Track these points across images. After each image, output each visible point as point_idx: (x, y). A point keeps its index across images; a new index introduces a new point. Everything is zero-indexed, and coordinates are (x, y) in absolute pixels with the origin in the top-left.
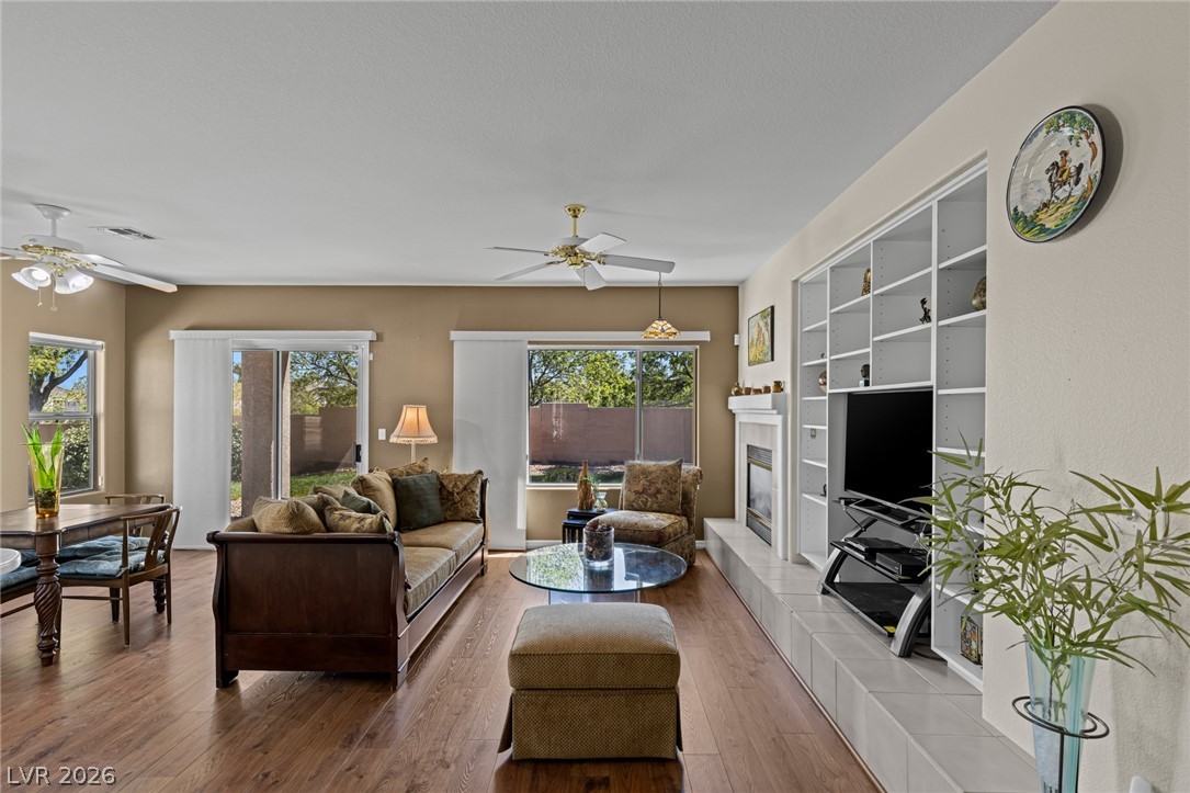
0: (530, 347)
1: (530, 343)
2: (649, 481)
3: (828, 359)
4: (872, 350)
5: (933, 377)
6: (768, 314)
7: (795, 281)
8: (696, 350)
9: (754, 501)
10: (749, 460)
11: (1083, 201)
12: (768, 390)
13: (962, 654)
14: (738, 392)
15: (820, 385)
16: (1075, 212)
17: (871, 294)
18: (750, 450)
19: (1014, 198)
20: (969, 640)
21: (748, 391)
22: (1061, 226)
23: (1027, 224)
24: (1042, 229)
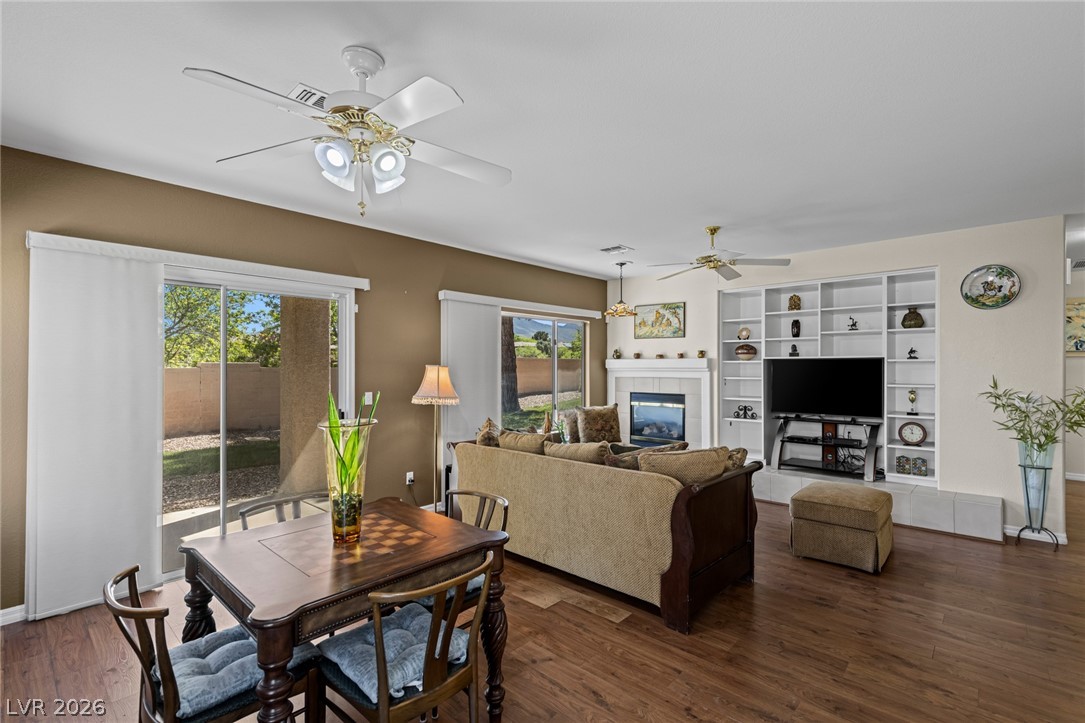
0: (504, 313)
1: (503, 309)
2: (605, 421)
3: (763, 340)
4: (819, 338)
5: (883, 354)
6: (678, 307)
7: (719, 291)
8: (585, 324)
9: (642, 430)
10: (633, 403)
11: (1008, 299)
12: (682, 356)
13: (898, 472)
14: (618, 356)
15: (737, 354)
16: (1003, 302)
17: (819, 310)
18: (635, 396)
19: (966, 289)
20: (902, 465)
21: (638, 356)
22: (996, 305)
23: (974, 301)
24: (984, 304)
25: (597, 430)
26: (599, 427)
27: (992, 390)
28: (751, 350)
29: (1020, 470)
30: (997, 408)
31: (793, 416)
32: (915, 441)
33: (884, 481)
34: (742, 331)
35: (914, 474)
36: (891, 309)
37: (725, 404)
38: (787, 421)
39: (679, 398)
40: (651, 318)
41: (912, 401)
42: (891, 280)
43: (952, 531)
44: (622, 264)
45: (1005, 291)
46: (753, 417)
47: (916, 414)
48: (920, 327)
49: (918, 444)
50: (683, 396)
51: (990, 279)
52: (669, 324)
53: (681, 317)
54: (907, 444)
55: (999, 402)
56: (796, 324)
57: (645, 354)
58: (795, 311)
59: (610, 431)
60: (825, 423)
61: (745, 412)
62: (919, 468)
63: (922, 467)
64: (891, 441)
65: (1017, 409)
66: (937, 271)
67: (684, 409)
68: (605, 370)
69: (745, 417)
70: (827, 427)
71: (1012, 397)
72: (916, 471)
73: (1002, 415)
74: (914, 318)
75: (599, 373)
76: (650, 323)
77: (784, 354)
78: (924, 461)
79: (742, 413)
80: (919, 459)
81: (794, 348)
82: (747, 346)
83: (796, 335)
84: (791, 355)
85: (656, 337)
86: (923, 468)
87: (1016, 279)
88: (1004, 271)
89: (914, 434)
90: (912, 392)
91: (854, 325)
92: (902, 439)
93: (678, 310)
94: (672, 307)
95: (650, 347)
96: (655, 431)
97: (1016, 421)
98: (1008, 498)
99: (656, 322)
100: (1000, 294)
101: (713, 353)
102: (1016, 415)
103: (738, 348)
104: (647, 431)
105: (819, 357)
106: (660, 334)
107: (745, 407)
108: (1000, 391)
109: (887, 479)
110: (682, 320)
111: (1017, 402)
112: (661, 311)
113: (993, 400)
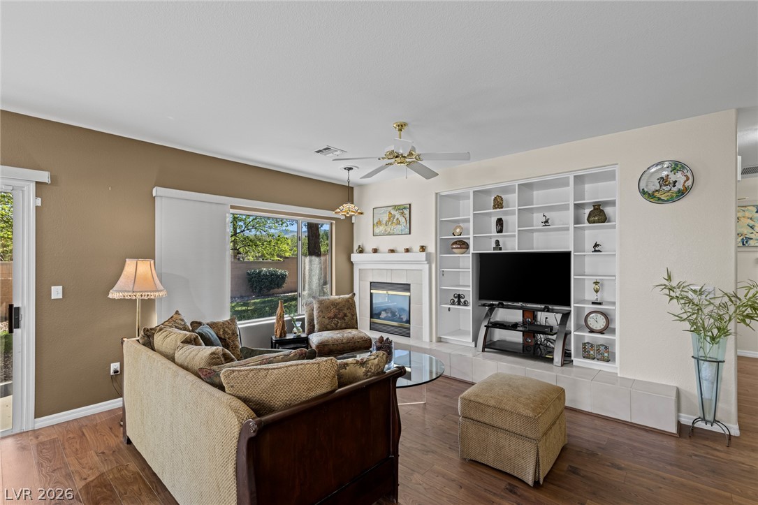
0: (232, 211)
1: (232, 207)
2: (338, 309)
3: (471, 236)
4: (516, 233)
5: (570, 247)
6: (405, 208)
7: (437, 194)
8: (331, 224)
9: (380, 314)
10: (372, 291)
11: (682, 194)
12: (407, 250)
13: (584, 357)
14: (361, 251)
15: (453, 248)
16: (677, 196)
17: (516, 208)
18: (374, 285)
19: (643, 185)
20: (588, 351)
21: (375, 251)
22: (671, 200)
23: (650, 196)
24: (659, 199)
25: (330, 318)
26: (332, 315)
27: (666, 283)
28: (464, 245)
29: (693, 361)
30: (671, 300)
31: (497, 303)
32: (599, 328)
33: (572, 366)
34: (456, 228)
35: (598, 360)
36: (577, 207)
37: (441, 292)
38: (492, 308)
39: (406, 287)
40: (385, 218)
41: (597, 291)
42: (579, 180)
43: (629, 420)
44: (350, 169)
45: (679, 186)
46: (465, 304)
47: (600, 304)
48: (604, 222)
49: (601, 332)
50: (409, 285)
51: (664, 173)
52: (399, 223)
53: (407, 216)
54: (592, 331)
55: (672, 294)
56: (500, 222)
57: (381, 248)
58: (498, 210)
59: (343, 318)
60: (525, 310)
61: (459, 299)
62: (602, 354)
63: (604, 353)
64: (578, 328)
65: (690, 301)
66: (617, 168)
67: (410, 297)
68: (352, 264)
69: (459, 304)
70: (527, 314)
71: (685, 289)
72: (599, 357)
73: (676, 307)
74: (599, 214)
75: (346, 266)
76: (384, 222)
77: (490, 249)
78: (606, 348)
79: (456, 300)
80: (603, 345)
81: (497, 242)
82: (459, 241)
83: (500, 231)
84: (494, 249)
85: (389, 234)
86: (606, 355)
87: (689, 174)
88: (677, 166)
89: (599, 323)
90: (596, 283)
91: (547, 221)
92: (588, 326)
93: (405, 211)
94: (399, 208)
95: (385, 243)
96: (390, 315)
97: (689, 314)
98: (682, 387)
99: (389, 221)
100: (675, 189)
101: (431, 249)
102: (689, 308)
103: (453, 244)
104: (383, 315)
105: (517, 251)
106: (392, 232)
107: (459, 295)
108: (674, 284)
109: (574, 363)
110: (408, 219)
111: (691, 295)
112: (393, 212)
113: (667, 291)
